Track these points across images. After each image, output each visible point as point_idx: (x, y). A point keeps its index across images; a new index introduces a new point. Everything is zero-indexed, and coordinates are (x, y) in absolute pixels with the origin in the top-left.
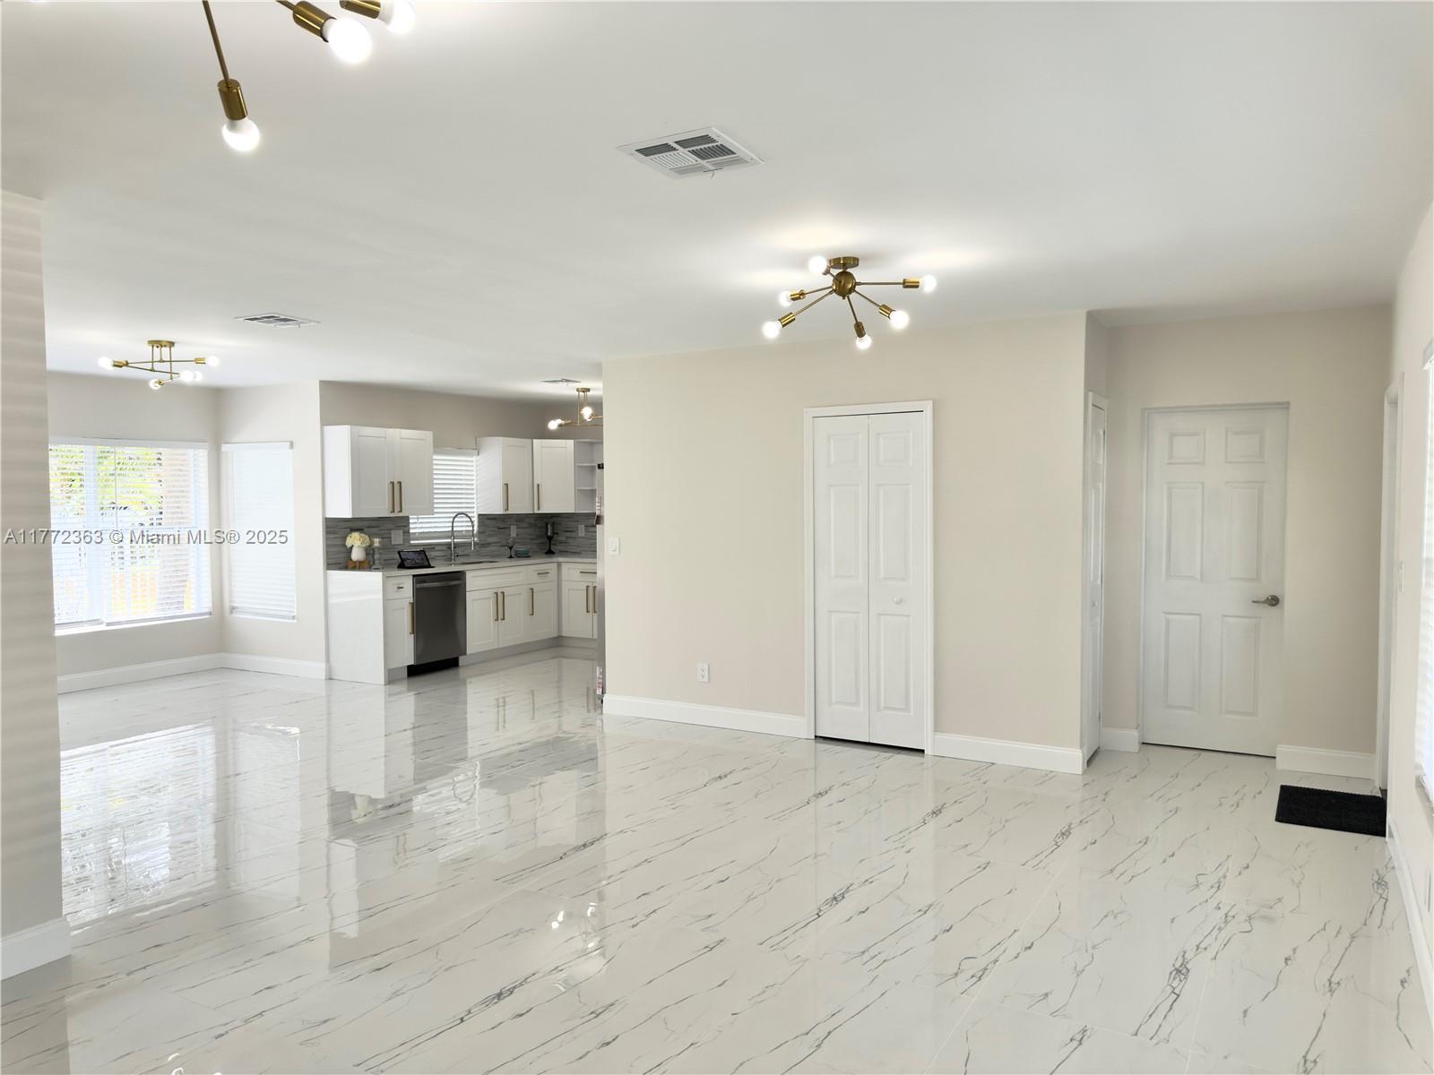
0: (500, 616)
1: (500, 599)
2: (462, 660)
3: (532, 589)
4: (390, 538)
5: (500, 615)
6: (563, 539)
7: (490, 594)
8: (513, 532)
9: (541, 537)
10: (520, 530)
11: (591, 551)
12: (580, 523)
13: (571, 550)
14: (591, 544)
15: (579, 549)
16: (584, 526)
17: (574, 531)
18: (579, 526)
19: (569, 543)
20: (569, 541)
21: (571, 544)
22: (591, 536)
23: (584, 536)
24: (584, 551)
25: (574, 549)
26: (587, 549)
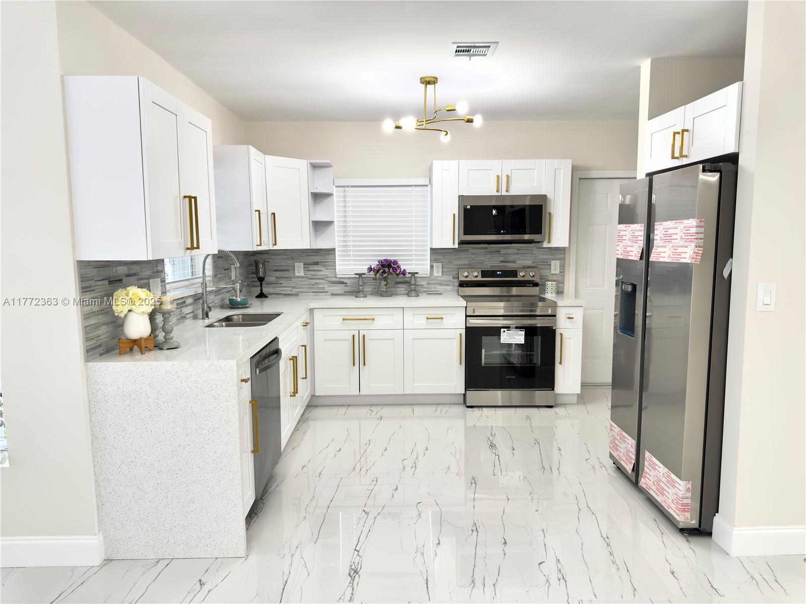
3: (305, 346)
11: (312, 292)
12: (296, 260)
13: (283, 293)
14: (313, 285)
15: (294, 290)
16: (302, 264)
17: (288, 270)
18: (296, 264)
19: (281, 284)
20: (280, 282)
21: (283, 285)
22: (313, 275)
23: (303, 275)
24: (302, 292)
25: (288, 290)
26: (306, 290)
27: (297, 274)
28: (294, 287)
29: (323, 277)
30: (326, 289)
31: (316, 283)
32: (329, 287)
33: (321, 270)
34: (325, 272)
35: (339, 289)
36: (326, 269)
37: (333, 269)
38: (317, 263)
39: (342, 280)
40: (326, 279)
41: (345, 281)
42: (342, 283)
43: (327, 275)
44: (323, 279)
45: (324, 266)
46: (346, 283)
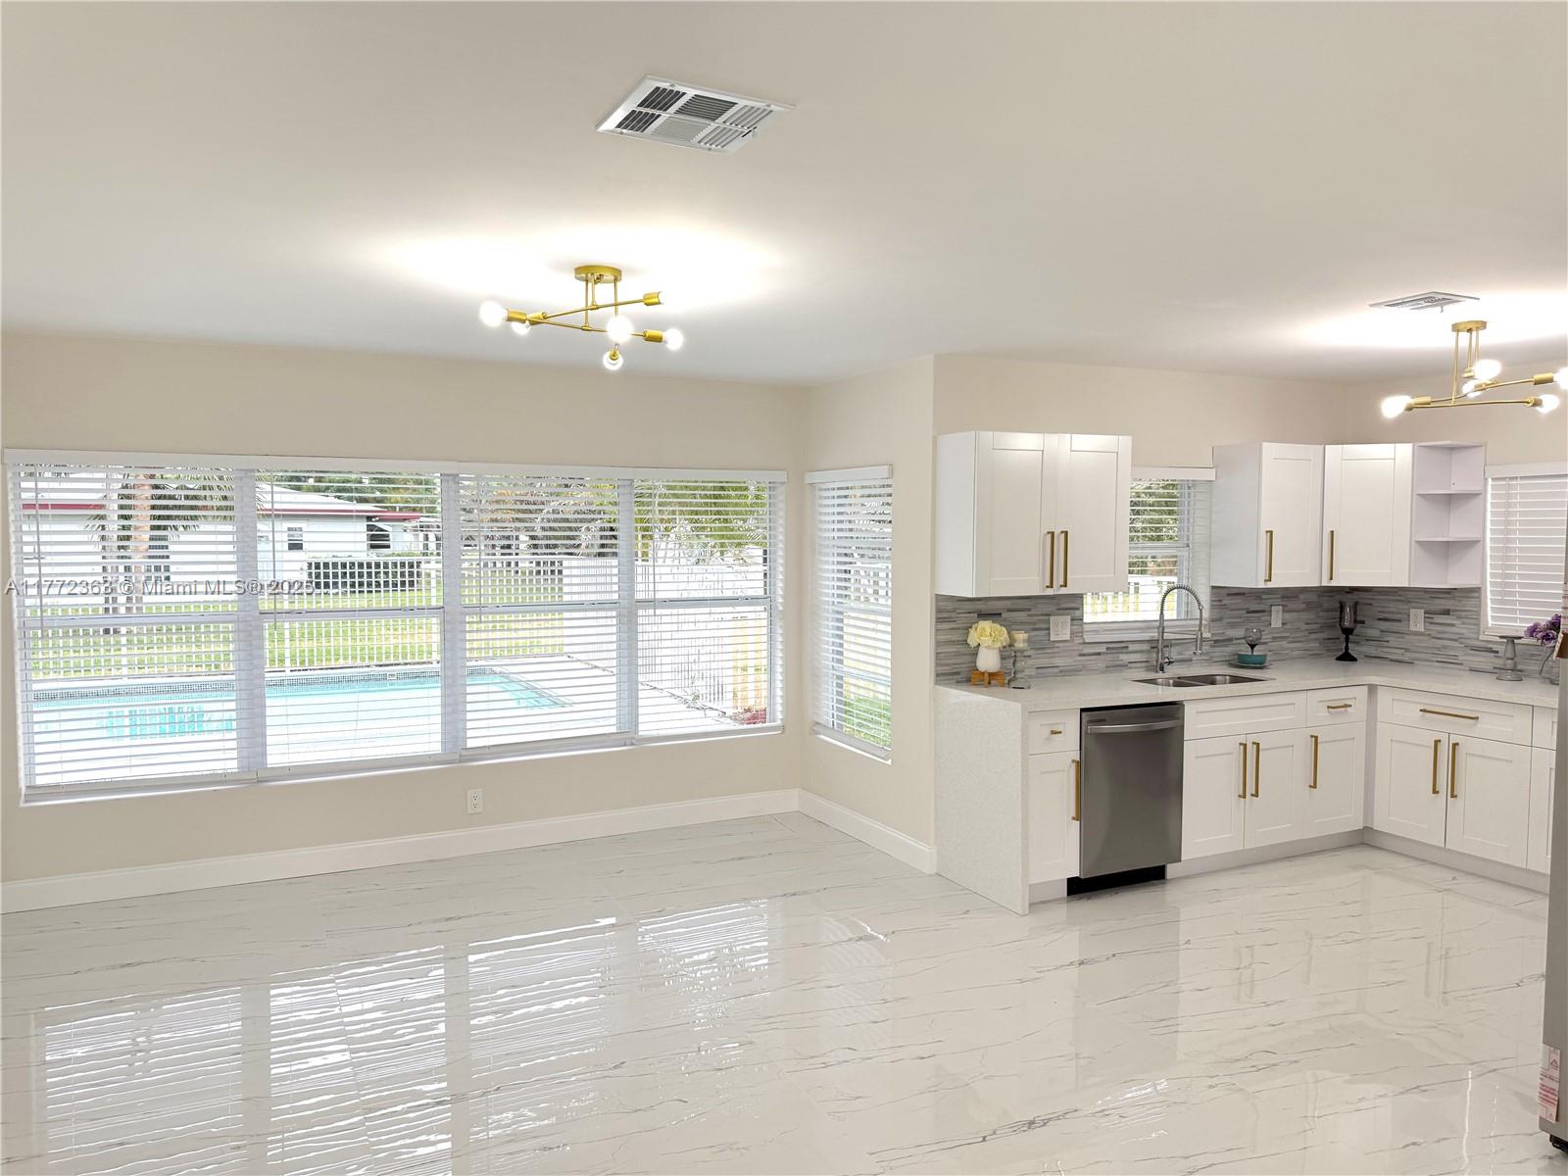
0: (1251, 789)
1: (1250, 755)
2: (1171, 870)
3: (1316, 738)
4: (1049, 629)
5: (1249, 787)
6: (1374, 633)
7: (1232, 745)
8: (1277, 619)
9: (1331, 627)
10: (1288, 616)
11: (1438, 662)
12: (1414, 604)
13: (1391, 657)
14: (1438, 649)
15: (1408, 654)
16: (1423, 611)
17: (1399, 621)
18: (1412, 611)
19: (1388, 642)
20: (1387, 639)
21: (1391, 644)
22: (1440, 632)
23: (1423, 630)
24: (1420, 660)
25: (1397, 654)
26: (1428, 656)
27: (1413, 628)
28: (1407, 650)
29: (1457, 637)
30: (1460, 658)
31: (1444, 647)
32: (1465, 655)
33: (1453, 625)
34: (1461, 628)
35: (1484, 661)
36: (1463, 623)
37: (1475, 625)
38: (1447, 612)
39: (1491, 646)
40: (1462, 640)
41: (1495, 647)
42: (1491, 651)
43: (1463, 634)
44: (1456, 640)
45: (1459, 618)
46: (1497, 652)
